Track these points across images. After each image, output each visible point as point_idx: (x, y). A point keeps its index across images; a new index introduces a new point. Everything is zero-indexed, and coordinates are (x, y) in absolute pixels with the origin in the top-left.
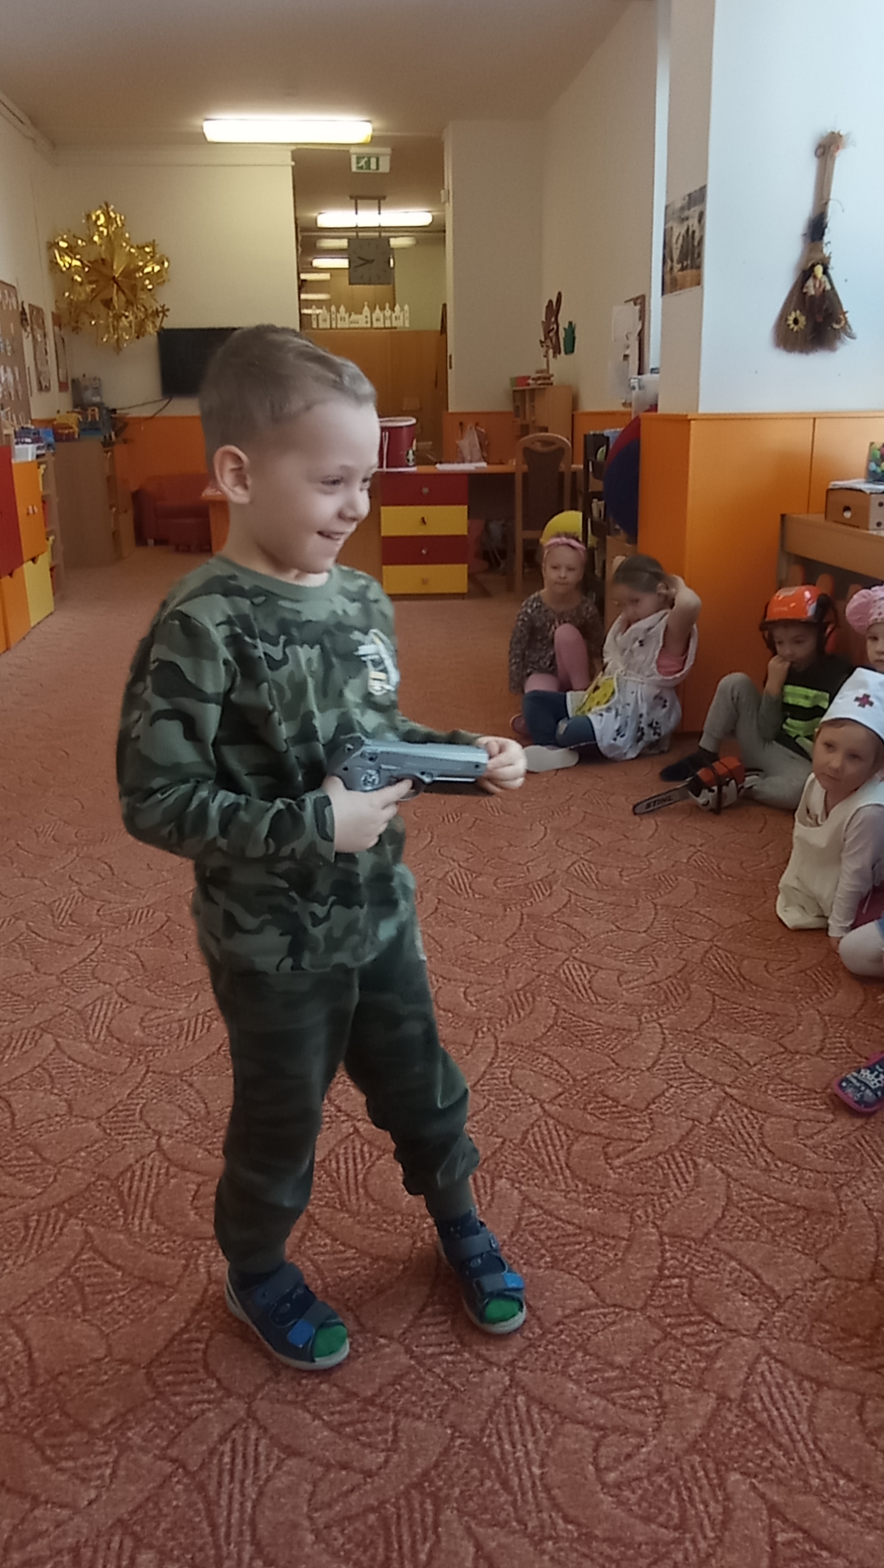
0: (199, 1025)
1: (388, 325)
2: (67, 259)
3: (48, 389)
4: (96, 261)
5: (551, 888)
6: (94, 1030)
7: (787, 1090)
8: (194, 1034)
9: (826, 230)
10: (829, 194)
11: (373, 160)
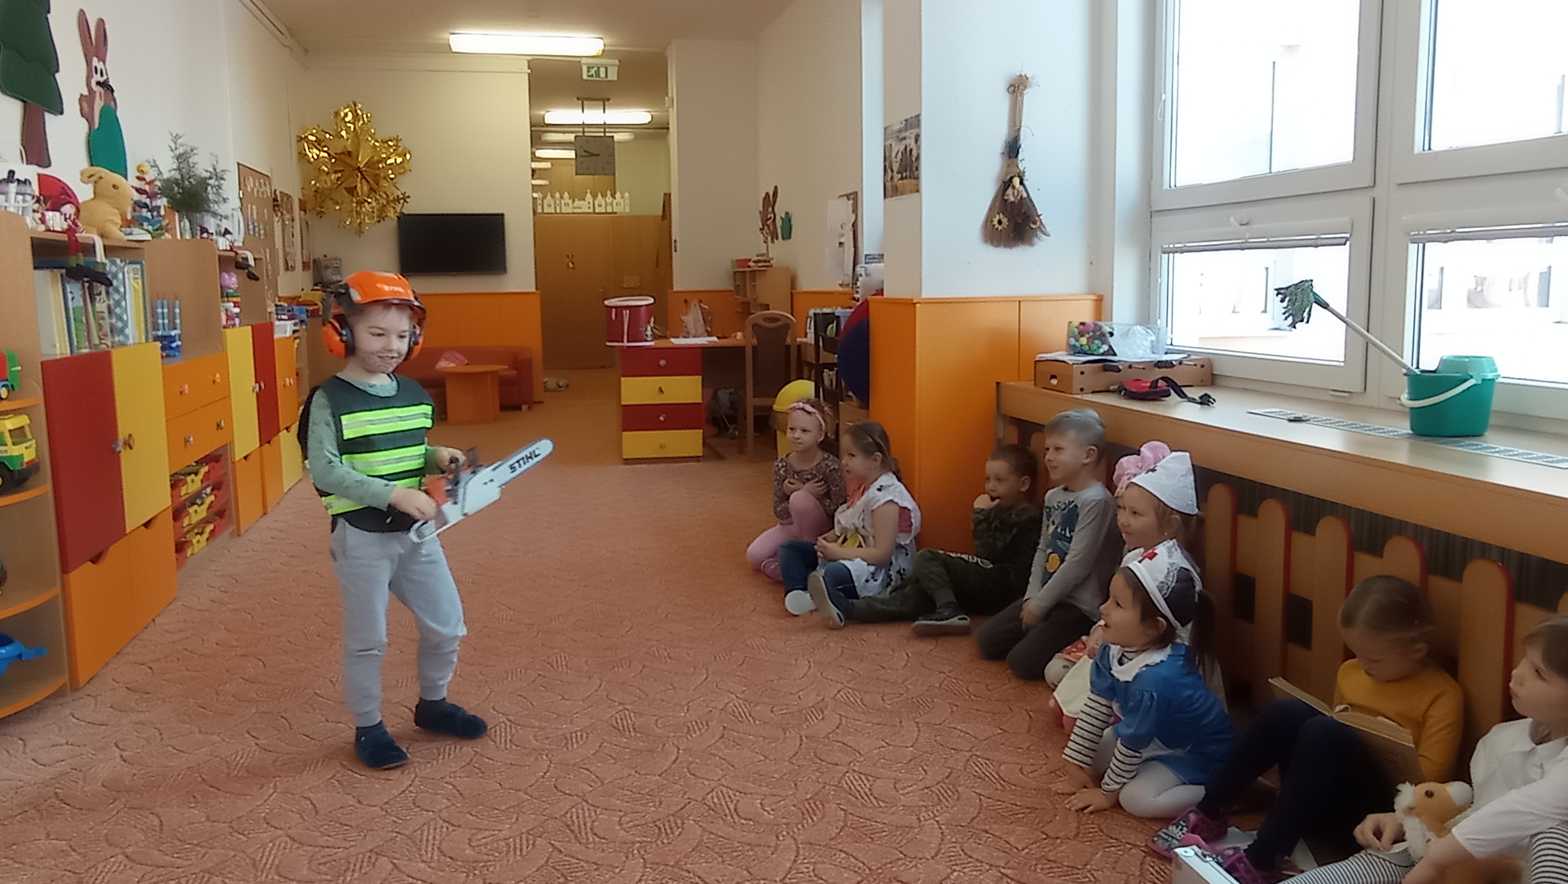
0: (524, 842)
1: (609, 210)
2: (315, 151)
3: (293, 268)
4: (343, 153)
5: (823, 712)
6: (426, 851)
7: (1052, 868)
8: (521, 850)
9: (1020, 150)
10: (1021, 122)
11: (602, 70)
